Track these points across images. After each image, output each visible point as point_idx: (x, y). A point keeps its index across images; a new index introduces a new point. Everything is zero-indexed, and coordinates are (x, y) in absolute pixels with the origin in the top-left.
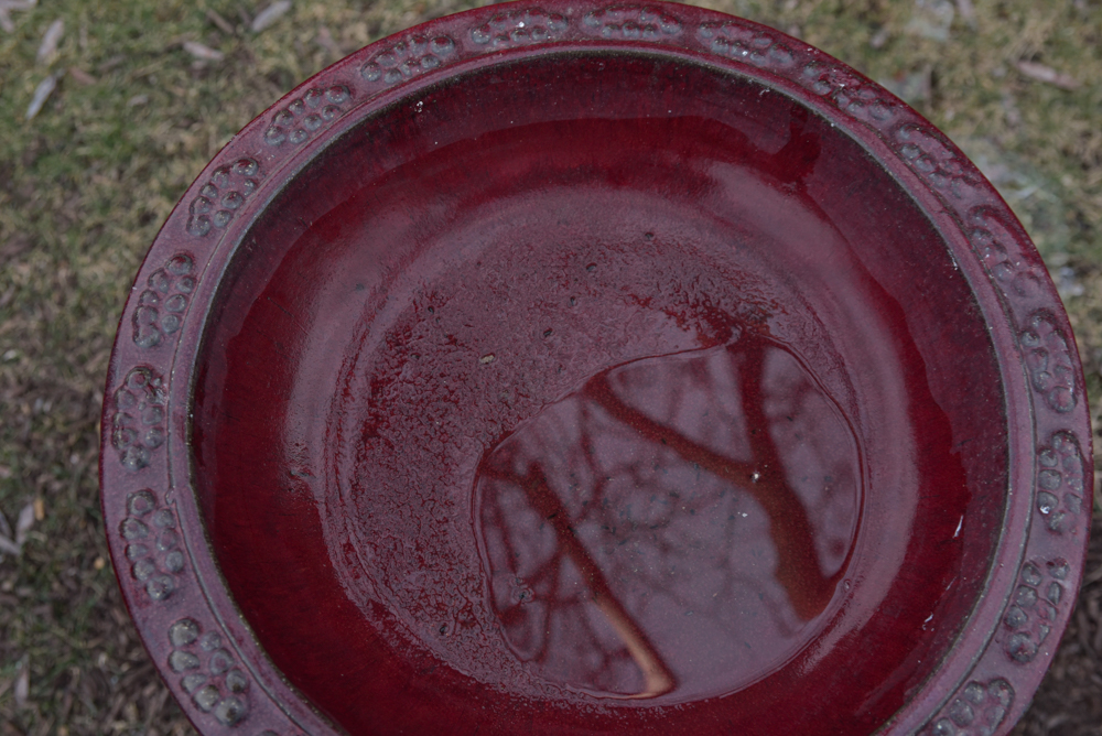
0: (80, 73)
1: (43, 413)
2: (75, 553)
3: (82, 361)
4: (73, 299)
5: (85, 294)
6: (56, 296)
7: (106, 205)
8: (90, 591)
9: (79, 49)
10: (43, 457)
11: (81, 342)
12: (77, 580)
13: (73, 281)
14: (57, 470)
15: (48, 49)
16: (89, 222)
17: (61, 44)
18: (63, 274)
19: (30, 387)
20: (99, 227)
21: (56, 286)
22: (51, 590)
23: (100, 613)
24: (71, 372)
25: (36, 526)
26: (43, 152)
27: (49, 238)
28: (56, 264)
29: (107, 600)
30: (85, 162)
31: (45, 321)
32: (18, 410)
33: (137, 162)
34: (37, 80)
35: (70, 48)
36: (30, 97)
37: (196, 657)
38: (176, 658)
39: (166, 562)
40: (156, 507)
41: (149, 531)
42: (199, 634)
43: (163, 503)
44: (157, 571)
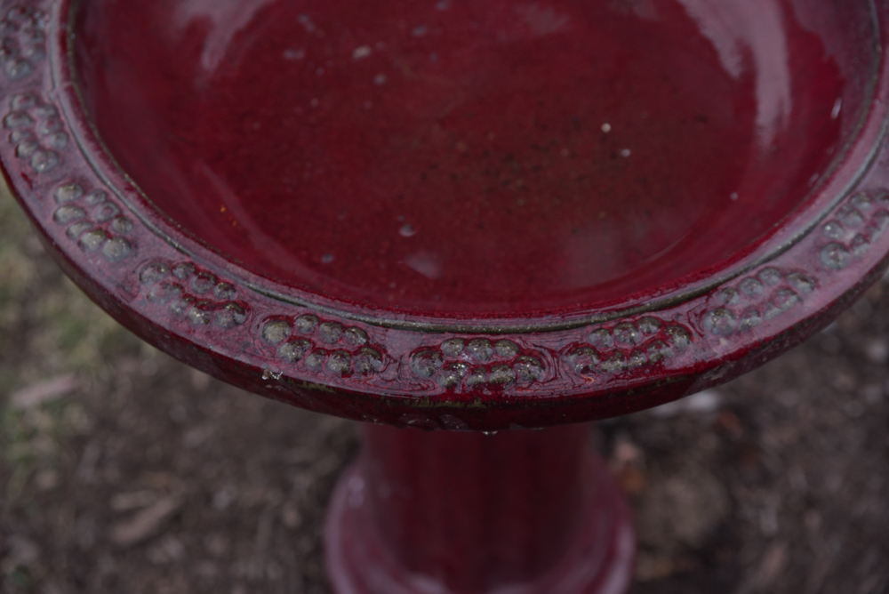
37: (82, 209)
38: (61, 212)
39: (50, 142)
40: (39, 103)
41: (32, 120)
42: (85, 193)
43: (46, 100)
44: (41, 148)
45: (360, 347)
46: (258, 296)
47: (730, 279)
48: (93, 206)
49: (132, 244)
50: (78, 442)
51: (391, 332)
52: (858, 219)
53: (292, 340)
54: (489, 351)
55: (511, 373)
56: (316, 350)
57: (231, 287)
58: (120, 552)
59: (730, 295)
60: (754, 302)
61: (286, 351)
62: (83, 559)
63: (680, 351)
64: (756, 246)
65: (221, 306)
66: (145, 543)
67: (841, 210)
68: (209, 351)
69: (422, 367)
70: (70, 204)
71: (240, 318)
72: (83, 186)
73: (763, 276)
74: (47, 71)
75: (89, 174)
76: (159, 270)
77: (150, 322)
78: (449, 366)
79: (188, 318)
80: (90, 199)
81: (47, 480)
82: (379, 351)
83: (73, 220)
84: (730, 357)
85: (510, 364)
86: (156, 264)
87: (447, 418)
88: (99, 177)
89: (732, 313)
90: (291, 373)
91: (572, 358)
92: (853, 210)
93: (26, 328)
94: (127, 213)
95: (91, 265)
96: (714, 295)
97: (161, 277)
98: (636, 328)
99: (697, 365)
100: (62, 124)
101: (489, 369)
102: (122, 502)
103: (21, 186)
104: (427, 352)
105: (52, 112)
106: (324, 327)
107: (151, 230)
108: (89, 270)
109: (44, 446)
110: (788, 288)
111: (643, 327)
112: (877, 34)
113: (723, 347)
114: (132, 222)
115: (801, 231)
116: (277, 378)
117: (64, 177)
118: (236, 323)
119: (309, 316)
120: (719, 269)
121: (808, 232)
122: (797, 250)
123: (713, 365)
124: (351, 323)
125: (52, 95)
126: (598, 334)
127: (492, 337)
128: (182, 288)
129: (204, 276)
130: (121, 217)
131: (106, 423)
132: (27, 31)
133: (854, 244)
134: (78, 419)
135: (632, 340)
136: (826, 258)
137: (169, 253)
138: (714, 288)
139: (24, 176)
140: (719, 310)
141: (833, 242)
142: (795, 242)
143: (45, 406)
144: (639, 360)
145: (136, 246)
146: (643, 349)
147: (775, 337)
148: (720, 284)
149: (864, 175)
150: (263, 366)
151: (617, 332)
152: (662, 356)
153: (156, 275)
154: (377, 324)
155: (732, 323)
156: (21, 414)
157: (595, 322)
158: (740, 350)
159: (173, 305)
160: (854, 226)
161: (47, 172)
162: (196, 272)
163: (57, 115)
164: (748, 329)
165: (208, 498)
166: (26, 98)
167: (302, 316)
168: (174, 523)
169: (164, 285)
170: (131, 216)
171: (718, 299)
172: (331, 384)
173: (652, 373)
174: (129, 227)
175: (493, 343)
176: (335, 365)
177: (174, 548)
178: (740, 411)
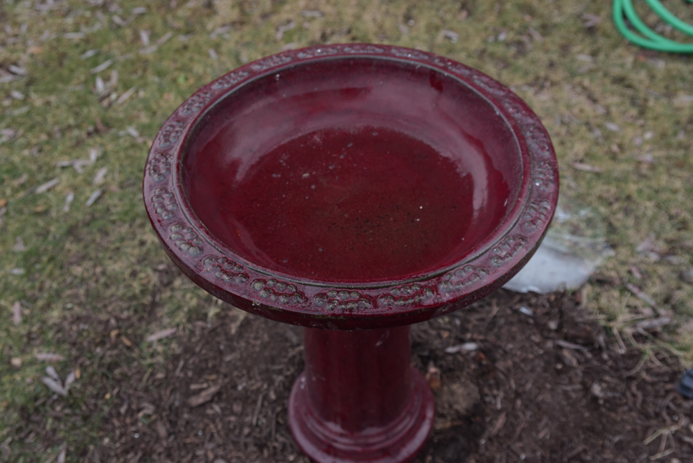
0: (114, 187)
1: (83, 330)
2: (95, 392)
3: (105, 306)
4: (103, 280)
5: (109, 277)
6: (94, 279)
7: (122, 239)
8: (102, 410)
9: (113, 179)
10: (81, 349)
11: (105, 298)
12: (96, 405)
13: (103, 273)
14: (89, 355)
15: (99, 177)
16: (112, 247)
17: (105, 176)
18: (99, 270)
19: (78, 319)
20: (118, 249)
21: (94, 274)
22: (81, 410)
23: (106, 420)
24: (100, 311)
25: (76, 380)
26: (94, 219)
27: (93, 254)
28: (95, 266)
29: (110, 414)
30: (114, 222)
31: (87, 291)
32: (71, 329)
33: (138, 221)
34: (92, 191)
35: (109, 179)
36: (87, 199)
37: (182, 234)
38: (173, 236)
39: (170, 207)
40: (167, 192)
41: (163, 199)
42: (183, 228)
43: (169, 191)
44: (166, 210)
45: (294, 293)
46: (252, 271)
47: (452, 269)
48: (186, 234)
49: (201, 249)
50: (176, 358)
51: (307, 287)
52: (508, 247)
53: (265, 289)
54: (348, 296)
55: (356, 305)
56: (275, 293)
57: (242, 267)
58: (192, 409)
59: (451, 276)
60: (461, 279)
61: (262, 293)
62: (175, 412)
63: (428, 298)
64: (464, 256)
65: (237, 275)
66: (203, 405)
67: (501, 243)
68: (231, 293)
69: (319, 302)
70: (177, 233)
71: (244, 280)
72: (182, 225)
73: (466, 269)
74: (171, 179)
75: (185, 221)
76: (212, 260)
77: (207, 281)
78: (330, 302)
79: (223, 280)
80: (185, 231)
81: (160, 376)
82: (302, 294)
83: (178, 239)
84: (449, 301)
85: (357, 302)
86: (211, 257)
87: (329, 324)
88: (189, 222)
89: (452, 283)
90: (264, 303)
91: (383, 300)
92: (506, 243)
94: (200, 236)
95: (184, 258)
96: (444, 276)
97: (212, 263)
98: (410, 287)
99: (435, 304)
100: (175, 200)
101: (346, 303)
102: (193, 387)
103: (157, 225)
104: (322, 295)
105: (171, 195)
106: (279, 284)
107: (210, 244)
108: (183, 260)
109: (160, 359)
110: (476, 274)
111: (414, 288)
112: (522, 171)
113: (447, 297)
114: (202, 240)
115: (483, 251)
116: (258, 305)
117: (175, 221)
118: (243, 282)
119: (273, 280)
120: (447, 265)
121: (486, 251)
122: (482, 259)
123: (442, 304)
124: (290, 283)
125: (172, 189)
126: (394, 290)
127: (349, 290)
128: (221, 267)
129: (230, 263)
130: (197, 237)
132: (163, 163)
133: (505, 257)
134: (176, 348)
135: (408, 293)
136: (493, 262)
137: (216, 253)
138: (445, 273)
139: (159, 221)
140: (446, 282)
141: (497, 255)
142: (480, 256)
143: (160, 340)
144: (410, 301)
145: (203, 250)
146: (413, 297)
147: (470, 294)
148: (448, 271)
149: (512, 229)
150: (252, 300)
151: (402, 290)
152: (421, 300)
153: (210, 262)
154: (301, 284)
155: (451, 287)
156: (150, 345)
157: (394, 285)
158: (454, 299)
159: (217, 274)
160: (505, 250)
161: (169, 219)
162: (227, 261)
163: (174, 196)
164: (458, 290)
166: (161, 190)
167: (270, 280)
168: (218, 396)
169: (214, 266)
170: (202, 238)
171: (446, 277)
172: (281, 308)
173: (416, 306)
174: (201, 242)
175: (349, 293)
176: (282, 299)
177: (217, 408)
178: (487, 351)
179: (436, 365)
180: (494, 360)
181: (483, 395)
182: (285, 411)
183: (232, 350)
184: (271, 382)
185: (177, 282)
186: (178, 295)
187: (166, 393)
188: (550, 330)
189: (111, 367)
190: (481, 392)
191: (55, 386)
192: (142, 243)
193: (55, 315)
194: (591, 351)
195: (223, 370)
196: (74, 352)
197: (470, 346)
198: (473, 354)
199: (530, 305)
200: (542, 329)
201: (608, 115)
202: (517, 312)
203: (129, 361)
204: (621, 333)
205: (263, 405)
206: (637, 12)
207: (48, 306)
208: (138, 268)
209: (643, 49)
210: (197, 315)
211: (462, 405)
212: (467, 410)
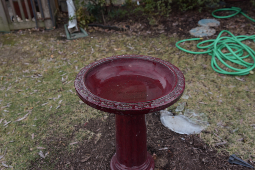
0: (64, 105)
1: (52, 141)
2: (53, 158)
3: (58, 135)
4: (58, 128)
5: (60, 128)
6: (56, 128)
7: (65, 118)
8: (55, 162)
9: (64, 103)
10: (50, 146)
11: (59, 133)
12: (53, 161)
13: (59, 127)
14: (53, 148)
15: (60, 102)
16: (62, 120)
17: (62, 102)
18: (57, 126)
19: (50, 138)
20: (64, 120)
21: (56, 127)
22: (49, 162)
23: (56, 165)
24: (57, 136)
25: (48, 154)
26: (57, 112)
27: (56, 122)
28: (57, 125)
29: (57, 164)
30: (63, 113)
31: (54, 131)
32: (48, 141)
33: (70, 113)
34: (58, 105)
35: (63, 102)
36: (56, 107)
39: (81, 86)
46: (101, 100)
47: (155, 101)
49: (88, 95)
50: (78, 149)
51: (116, 103)
53: (104, 103)
56: (107, 104)
57: (99, 99)
58: (81, 163)
60: (157, 103)
62: (76, 164)
63: (147, 107)
65: (97, 100)
66: (85, 162)
67: (168, 96)
73: (158, 101)
74: (82, 80)
79: (93, 101)
80: (85, 91)
81: (73, 154)
83: (82, 93)
85: (128, 107)
88: (86, 89)
89: (154, 104)
91: (135, 107)
92: (170, 96)
93: (73, 135)
95: (84, 97)
96: (152, 102)
98: (143, 104)
99: (149, 108)
102: (82, 157)
104: (119, 105)
105: (82, 84)
107: (91, 94)
109: (73, 149)
110: (161, 102)
114: (89, 93)
115: (163, 97)
116: (102, 107)
117: (82, 89)
119: (107, 101)
122: (163, 99)
123: (152, 109)
124: (111, 102)
125: (82, 82)
126: (139, 105)
127: (127, 104)
128: (93, 99)
131: (82, 147)
132: (80, 77)
133: (169, 99)
134: (78, 147)
137: (92, 96)
141: (167, 99)
143: (74, 145)
146: (144, 106)
149: (171, 93)
151: (141, 104)
154: (114, 102)
156: (71, 146)
157: (139, 103)
158: (155, 108)
162: (95, 97)
165: (95, 158)
166: (79, 83)
168: (89, 160)
169: (91, 98)
172: (108, 108)
176: (109, 106)
177: (89, 163)
178: (171, 150)
179: (155, 153)
180: (173, 152)
181: (169, 162)
182: (109, 164)
183: (95, 148)
184: (106, 156)
185: (80, 130)
186: (80, 133)
187: (74, 159)
188: (190, 144)
189: (58, 151)
190: (169, 161)
191: (42, 155)
192: (71, 119)
193: (44, 137)
194: (202, 150)
195: (92, 153)
196: (48, 147)
197: (166, 148)
198: (167, 150)
199: (184, 138)
200: (188, 144)
201: (209, 90)
202: (180, 139)
203: (64, 150)
204: (211, 145)
205: (103, 162)
206: (218, 65)
207: (42, 134)
208: (69, 125)
209: (220, 73)
210: (85, 138)
211: (163, 165)
212: (165, 166)
